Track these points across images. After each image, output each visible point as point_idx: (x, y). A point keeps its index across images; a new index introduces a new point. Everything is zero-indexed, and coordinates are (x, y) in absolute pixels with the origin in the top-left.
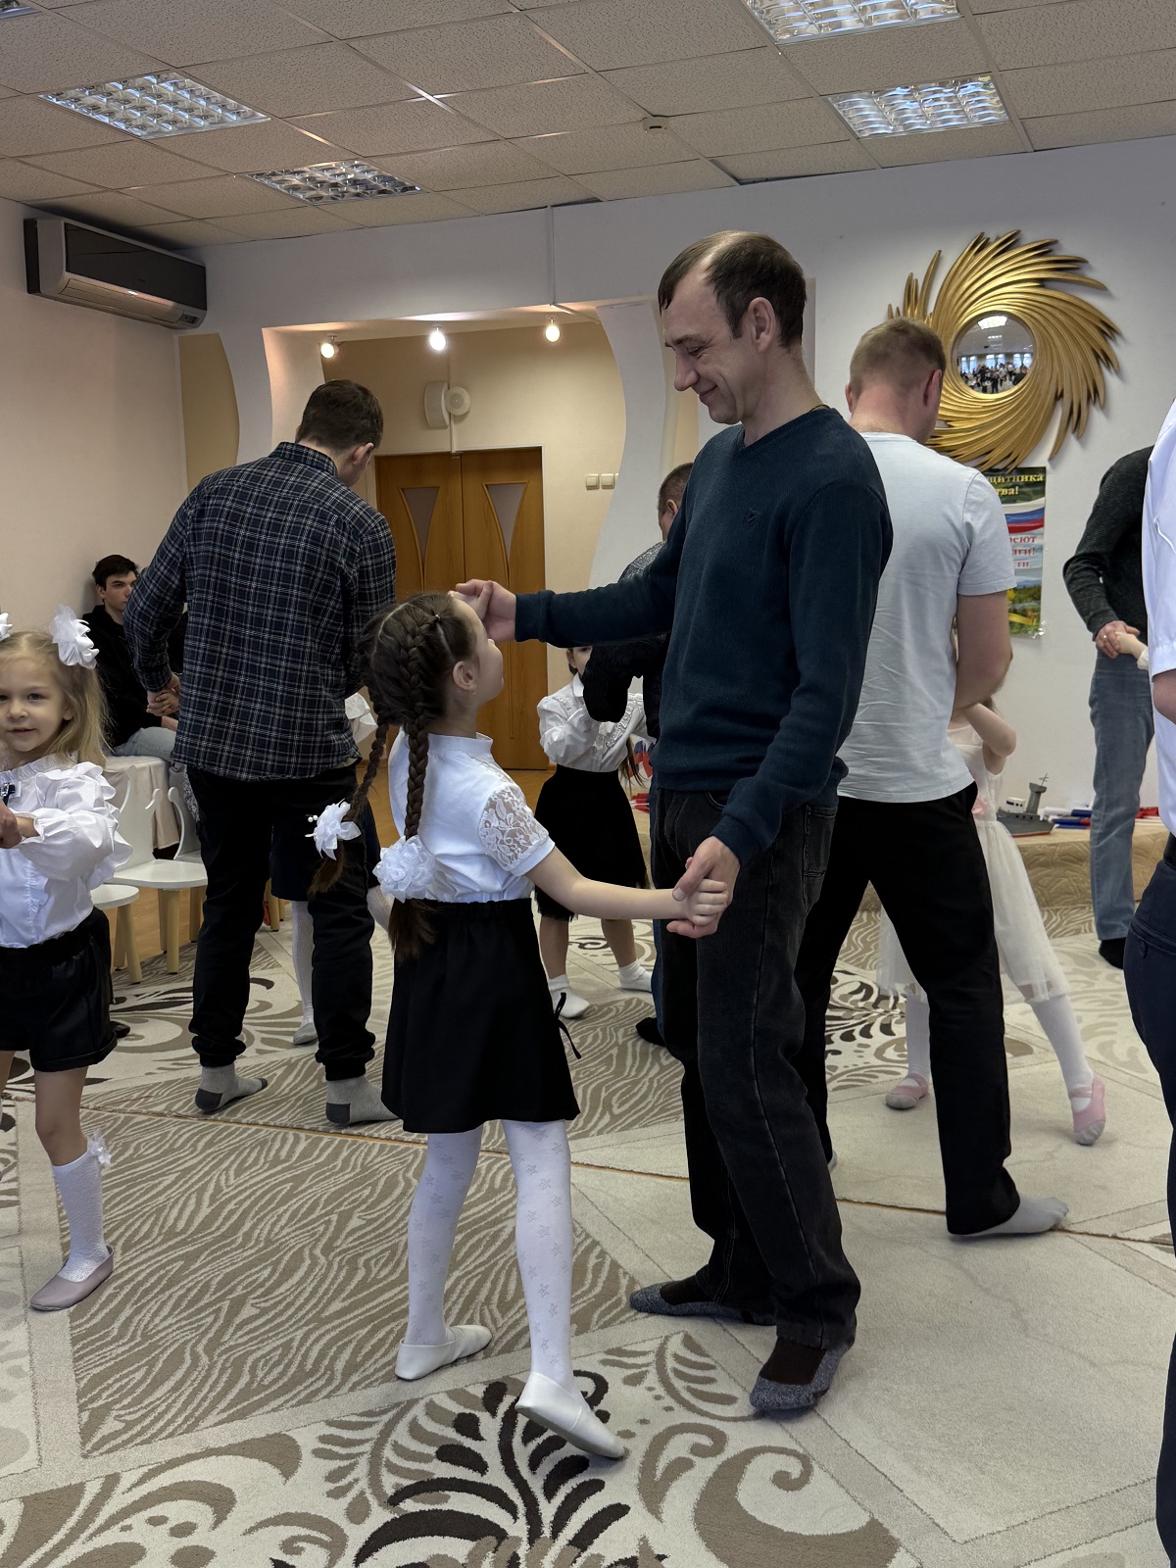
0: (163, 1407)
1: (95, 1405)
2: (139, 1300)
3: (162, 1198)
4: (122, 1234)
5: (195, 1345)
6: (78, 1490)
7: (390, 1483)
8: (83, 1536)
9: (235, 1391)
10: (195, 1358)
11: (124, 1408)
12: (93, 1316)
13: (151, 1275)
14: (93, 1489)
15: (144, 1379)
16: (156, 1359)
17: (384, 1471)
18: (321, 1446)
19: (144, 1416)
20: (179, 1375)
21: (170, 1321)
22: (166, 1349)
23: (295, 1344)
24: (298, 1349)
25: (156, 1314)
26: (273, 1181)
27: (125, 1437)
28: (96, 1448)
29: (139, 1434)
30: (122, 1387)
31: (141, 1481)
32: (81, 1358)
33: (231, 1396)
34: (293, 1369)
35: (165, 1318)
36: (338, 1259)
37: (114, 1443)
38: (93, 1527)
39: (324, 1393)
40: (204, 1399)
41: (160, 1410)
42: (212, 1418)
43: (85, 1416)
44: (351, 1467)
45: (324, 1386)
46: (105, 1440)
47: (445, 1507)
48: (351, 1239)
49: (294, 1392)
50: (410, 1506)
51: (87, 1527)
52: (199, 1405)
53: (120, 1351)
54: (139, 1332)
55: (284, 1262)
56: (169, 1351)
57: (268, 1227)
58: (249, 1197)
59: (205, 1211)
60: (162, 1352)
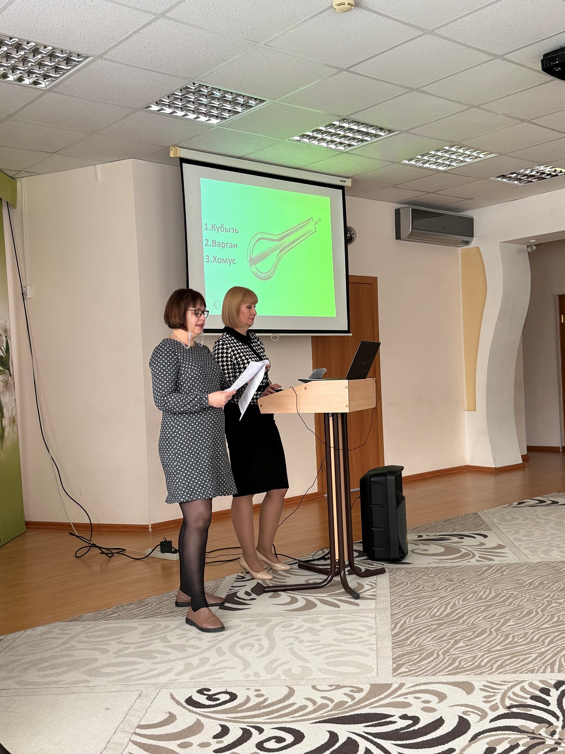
0: (424, 667)
1: (398, 663)
2: (418, 635)
3: (431, 605)
4: (414, 614)
5: (438, 651)
6: (390, 685)
7: (508, 703)
8: (390, 697)
9: (452, 667)
10: (438, 655)
11: (409, 665)
12: (400, 637)
13: (423, 628)
14: (395, 686)
15: (418, 658)
16: (423, 653)
17: (507, 699)
18: (483, 688)
19: (417, 669)
20: (431, 659)
21: (430, 643)
22: (427, 651)
23: (478, 657)
24: (479, 658)
25: (424, 640)
26: (478, 605)
27: (409, 673)
28: (397, 675)
29: (414, 673)
30: (409, 660)
31: (413, 686)
32: (395, 648)
33: (450, 668)
34: (476, 664)
35: (428, 642)
36: (501, 634)
37: (404, 674)
38: (394, 696)
39: (487, 673)
40: (440, 667)
41: (422, 668)
42: (442, 673)
43: (395, 665)
44: (494, 696)
45: (488, 671)
46: (401, 673)
47: (529, 713)
48: (508, 628)
49: (476, 671)
50: (515, 710)
51: (392, 695)
52: (438, 669)
53: (409, 649)
54: (417, 644)
55: (478, 631)
56: (428, 652)
57: (473, 619)
58: (467, 609)
59: (448, 611)
60: (426, 652)
